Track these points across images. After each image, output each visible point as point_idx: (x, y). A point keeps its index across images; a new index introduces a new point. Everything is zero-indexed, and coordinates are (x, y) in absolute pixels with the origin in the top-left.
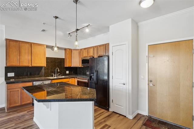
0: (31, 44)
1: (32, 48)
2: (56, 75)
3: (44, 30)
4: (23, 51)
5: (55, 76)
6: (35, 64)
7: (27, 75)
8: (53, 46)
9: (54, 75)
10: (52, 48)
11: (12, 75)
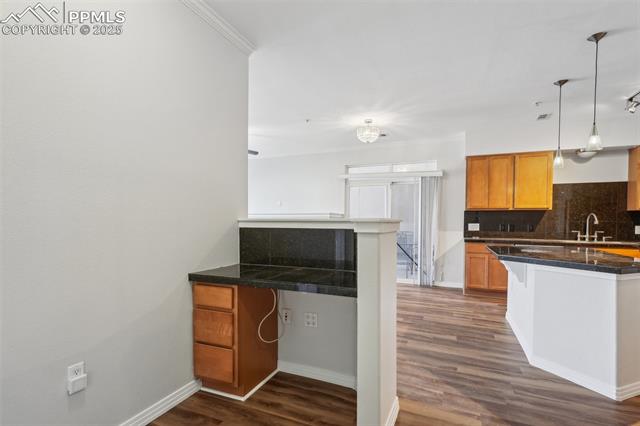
0: (513, 157)
1: (517, 165)
2: (587, 236)
3: (543, 117)
4: (496, 176)
5: (584, 239)
6: (520, 205)
7: (504, 230)
8: (579, 150)
9: (579, 236)
10: (574, 155)
11: (474, 227)
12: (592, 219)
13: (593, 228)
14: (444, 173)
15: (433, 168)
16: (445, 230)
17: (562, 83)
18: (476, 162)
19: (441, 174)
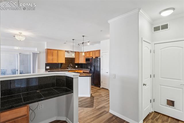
1: (58, 53)
3: (65, 43)
4: (54, 55)
6: (59, 62)
7: (55, 68)
9: (69, 68)
10: (68, 52)
11: (48, 67)
12: (71, 65)
13: (71, 66)
14: (40, 52)
15: (36, 50)
16: (40, 69)
17: (73, 40)
18: (49, 50)
19: (39, 52)
